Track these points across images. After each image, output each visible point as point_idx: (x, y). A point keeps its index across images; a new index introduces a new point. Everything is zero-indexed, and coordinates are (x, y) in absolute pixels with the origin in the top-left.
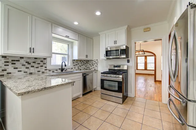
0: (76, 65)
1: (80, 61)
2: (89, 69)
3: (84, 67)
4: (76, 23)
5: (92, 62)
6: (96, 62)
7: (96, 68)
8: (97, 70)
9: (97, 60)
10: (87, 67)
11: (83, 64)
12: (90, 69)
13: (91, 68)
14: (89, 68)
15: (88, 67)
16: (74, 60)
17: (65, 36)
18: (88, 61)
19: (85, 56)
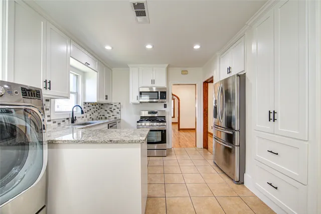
0: (88, 111)
1: (93, 105)
2: (103, 117)
3: (96, 114)
4: (108, 48)
5: (111, 106)
6: (119, 106)
7: (118, 116)
8: (120, 120)
9: (120, 103)
10: (100, 114)
11: (95, 109)
12: (106, 118)
13: (107, 116)
14: (104, 115)
15: (102, 114)
16: (85, 103)
17: (84, 63)
18: (102, 105)
19: (105, 97)
